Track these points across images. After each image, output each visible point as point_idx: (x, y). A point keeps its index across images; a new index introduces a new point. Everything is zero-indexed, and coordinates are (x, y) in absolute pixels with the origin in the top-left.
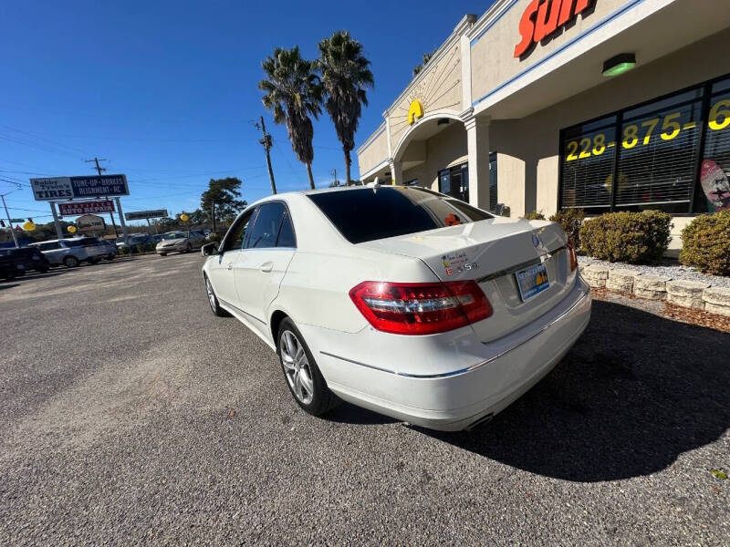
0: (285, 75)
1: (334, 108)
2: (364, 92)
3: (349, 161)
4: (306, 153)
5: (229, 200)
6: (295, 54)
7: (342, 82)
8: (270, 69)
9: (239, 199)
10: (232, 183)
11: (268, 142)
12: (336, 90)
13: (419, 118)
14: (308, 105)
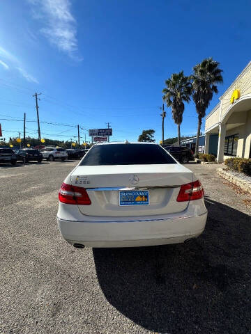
0: (174, 85)
1: (196, 98)
2: (216, 87)
3: (200, 123)
4: (178, 119)
5: (148, 139)
6: (181, 75)
7: (203, 84)
8: (168, 83)
9: (153, 139)
10: (151, 132)
11: (164, 114)
12: (199, 88)
13: (237, 99)
14: (184, 97)
